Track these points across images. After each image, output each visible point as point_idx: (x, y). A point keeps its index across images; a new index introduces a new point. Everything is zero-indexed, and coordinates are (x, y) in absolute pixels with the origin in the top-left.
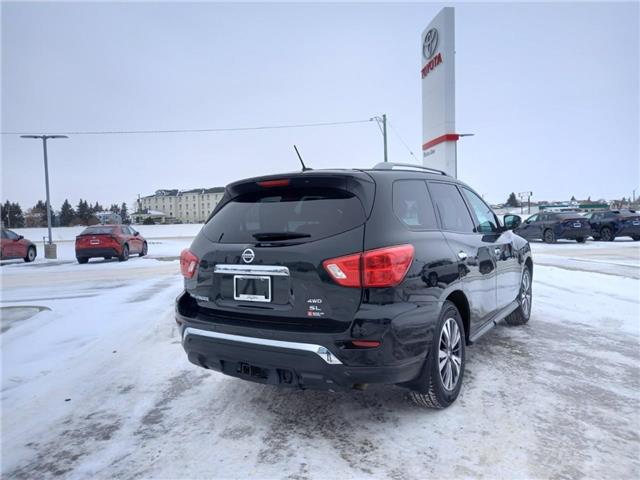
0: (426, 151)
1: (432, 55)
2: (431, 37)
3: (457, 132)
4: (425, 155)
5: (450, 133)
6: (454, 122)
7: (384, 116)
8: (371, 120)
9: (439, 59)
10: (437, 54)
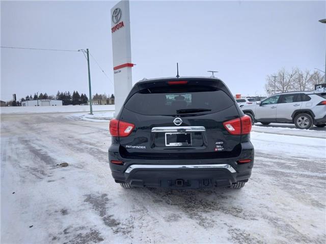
0: (116, 71)
1: (118, 21)
2: (117, 13)
3: (132, 63)
4: (115, 73)
5: (129, 63)
6: (131, 57)
7: (88, 50)
8: (79, 51)
9: (122, 24)
10: (121, 21)
